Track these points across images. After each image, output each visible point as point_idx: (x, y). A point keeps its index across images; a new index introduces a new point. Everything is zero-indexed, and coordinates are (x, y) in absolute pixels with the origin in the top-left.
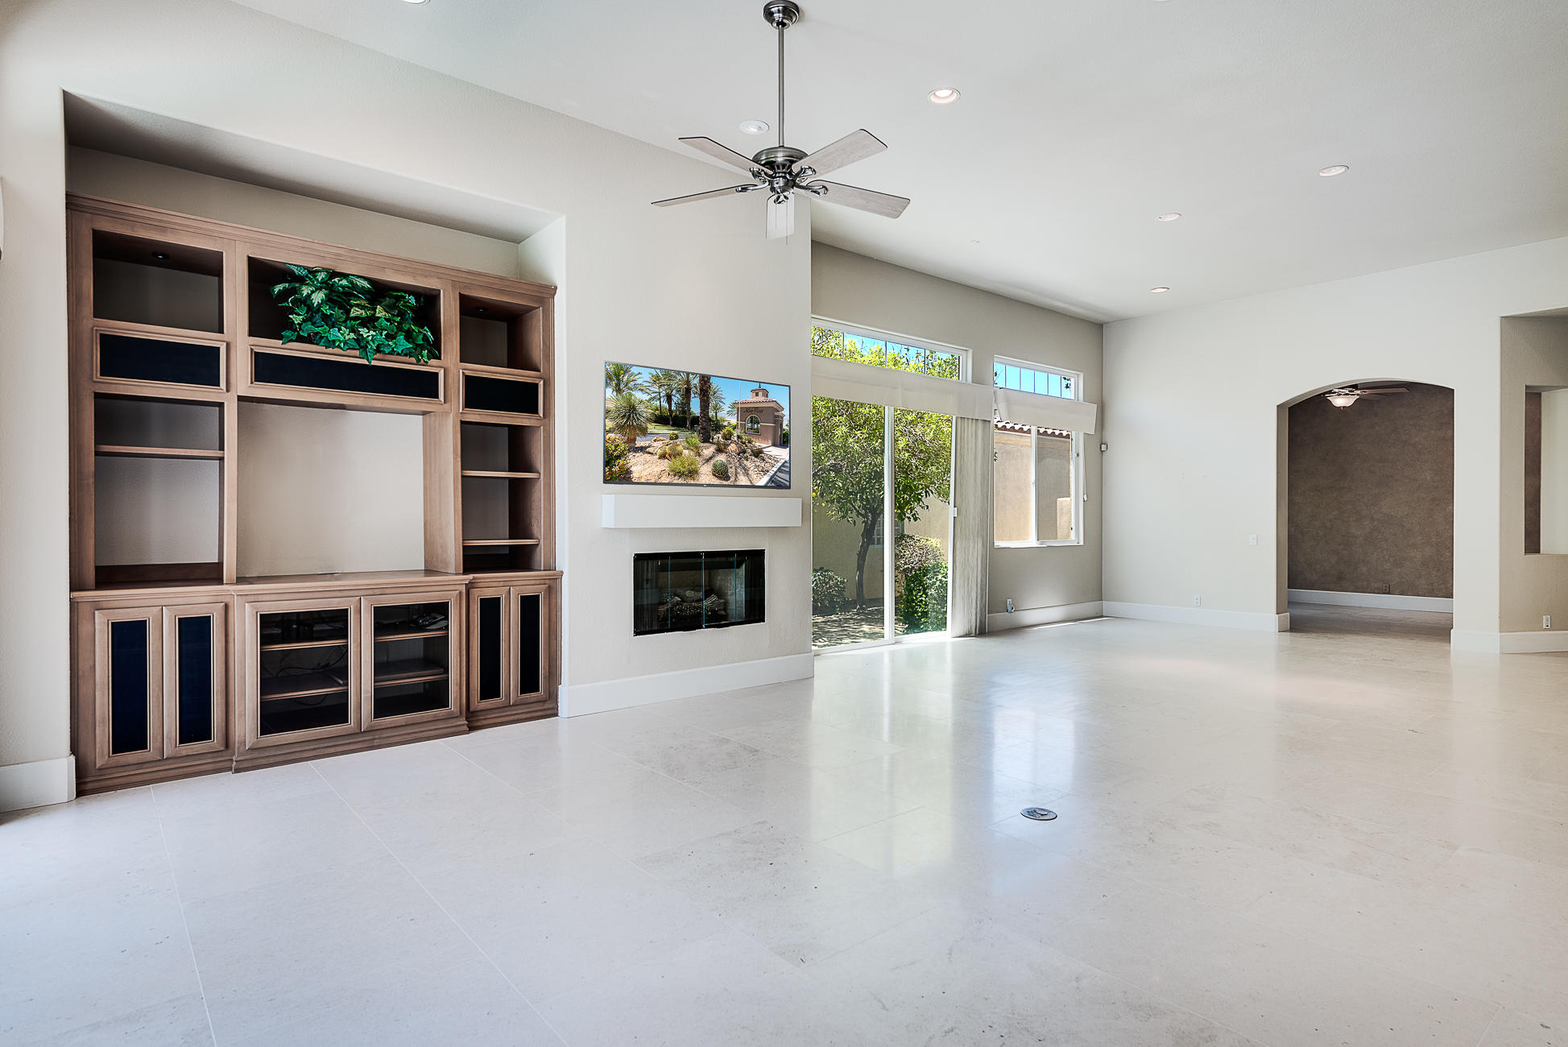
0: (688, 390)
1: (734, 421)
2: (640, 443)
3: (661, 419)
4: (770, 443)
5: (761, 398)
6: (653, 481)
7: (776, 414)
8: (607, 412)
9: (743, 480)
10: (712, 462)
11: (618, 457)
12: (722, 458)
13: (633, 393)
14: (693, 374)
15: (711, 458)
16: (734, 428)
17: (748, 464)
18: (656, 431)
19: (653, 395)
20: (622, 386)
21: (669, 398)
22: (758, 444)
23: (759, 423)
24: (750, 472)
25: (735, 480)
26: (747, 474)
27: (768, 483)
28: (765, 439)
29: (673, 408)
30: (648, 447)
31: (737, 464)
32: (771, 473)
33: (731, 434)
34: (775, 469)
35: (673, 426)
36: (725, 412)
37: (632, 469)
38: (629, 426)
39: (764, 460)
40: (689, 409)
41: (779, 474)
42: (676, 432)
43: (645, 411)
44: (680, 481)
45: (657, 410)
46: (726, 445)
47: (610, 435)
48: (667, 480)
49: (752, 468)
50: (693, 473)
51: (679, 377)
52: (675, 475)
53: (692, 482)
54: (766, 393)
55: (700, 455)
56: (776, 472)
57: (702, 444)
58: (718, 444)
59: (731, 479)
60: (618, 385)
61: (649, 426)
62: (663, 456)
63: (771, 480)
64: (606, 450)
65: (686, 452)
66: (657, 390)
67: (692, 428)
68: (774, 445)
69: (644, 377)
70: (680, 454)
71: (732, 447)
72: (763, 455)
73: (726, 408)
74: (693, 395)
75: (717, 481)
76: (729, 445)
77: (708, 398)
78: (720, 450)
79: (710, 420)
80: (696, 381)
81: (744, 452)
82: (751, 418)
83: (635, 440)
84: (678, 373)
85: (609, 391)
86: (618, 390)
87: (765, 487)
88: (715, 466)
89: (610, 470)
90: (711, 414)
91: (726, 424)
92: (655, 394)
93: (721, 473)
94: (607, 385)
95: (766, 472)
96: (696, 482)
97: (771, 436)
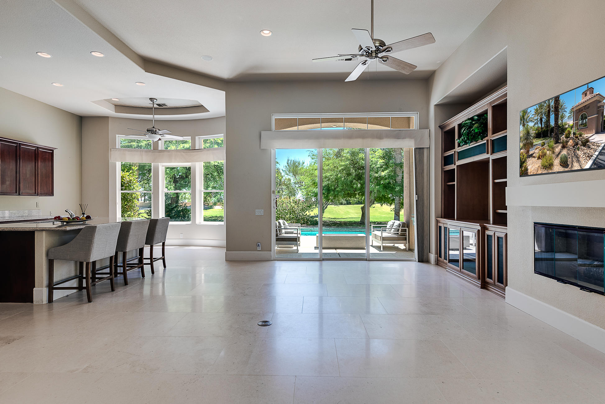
0: (549, 111)
1: (571, 123)
2: (531, 153)
3: (538, 136)
4: (594, 131)
5: (589, 96)
6: (535, 173)
7: (599, 105)
8: (521, 138)
9: (576, 166)
10: (560, 156)
11: (524, 162)
12: (564, 152)
13: (528, 124)
14: (551, 99)
15: (559, 154)
16: (572, 127)
17: (579, 153)
18: (536, 143)
19: (535, 122)
20: (525, 121)
21: (541, 120)
22: (586, 136)
23: (586, 118)
24: (580, 159)
25: (572, 167)
26: (578, 161)
27: (591, 166)
28: (591, 130)
29: (543, 126)
30: (534, 154)
31: (573, 155)
32: (594, 158)
33: (569, 133)
34: (597, 153)
35: (543, 138)
36: (567, 118)
37: (529, 168)
38: (527, 143)
39: (589, 147)
40: (549, 123)
41: (600, 157)
42: (544, 141)
43: (533, 133)
44: (546, 172)
45: (537, 130)
46: (567, 142)
47: (522, 150)
48: (540, 172)
49: (582, 156)
50: (551, 166)
51: (545, 105)
52: (543, 168)
53: (550, 171)
54: (591, 90)
55: (554, 153)
56: (597, 156)
57: (555, 145)
58: (563, 143)
59: (570, 166)
60: (524, 122)
61: (534, 141)
62: (539, 158)
63: (594, 163)
64: (520, 159)
65: (548, 152)
66: (537, 118)
67: (551, 137)
68: (597, 133)
69: (532, 112)
70: (545, 154)
71: (571, 142)
72: (589, 143)
73: (567, 114)
74: (551, 114)
75: (562, 169)
76: (568, 142)
77: (558, 111)
78: (563, 147)
79: (559, 127)
80: (552, 104)
81: (577, 144)
82: (582, 116)
83: (529, 151)
84: (545, 102)
85: (521, 126)
86: (524, 125)
87: (590, 169)
88: (561, 159)
89: (521, 169)
90: (560, 122)
91: (567, 126)
92: (536, 121)
93: (564, 163)
94: (521, 123)
95: (590, 157)
96: (553, 171)
97: (594, 126)
